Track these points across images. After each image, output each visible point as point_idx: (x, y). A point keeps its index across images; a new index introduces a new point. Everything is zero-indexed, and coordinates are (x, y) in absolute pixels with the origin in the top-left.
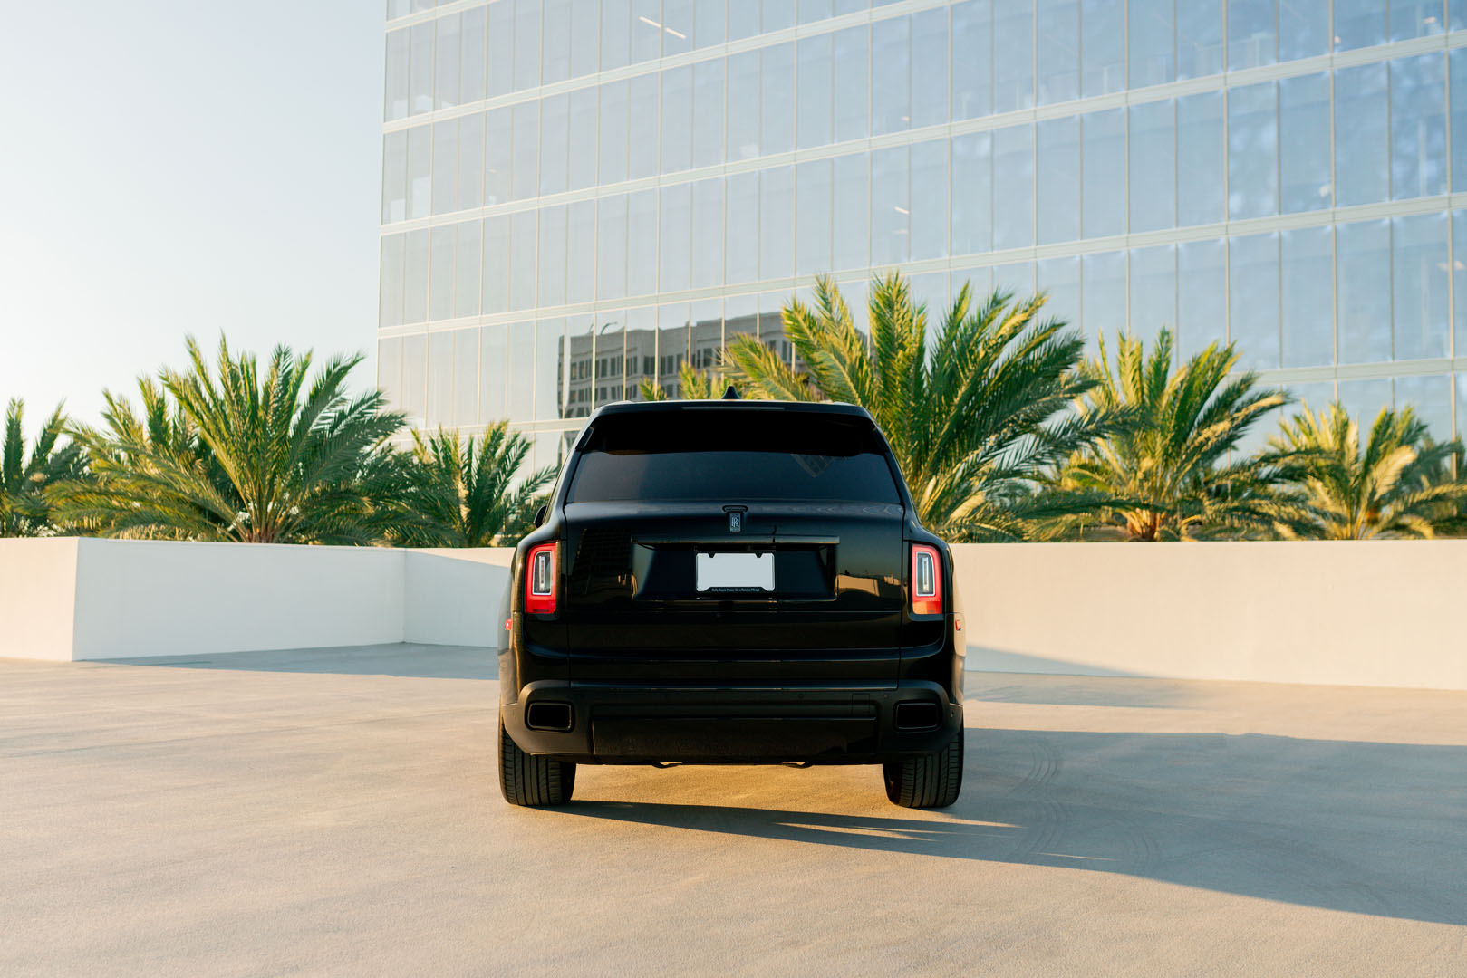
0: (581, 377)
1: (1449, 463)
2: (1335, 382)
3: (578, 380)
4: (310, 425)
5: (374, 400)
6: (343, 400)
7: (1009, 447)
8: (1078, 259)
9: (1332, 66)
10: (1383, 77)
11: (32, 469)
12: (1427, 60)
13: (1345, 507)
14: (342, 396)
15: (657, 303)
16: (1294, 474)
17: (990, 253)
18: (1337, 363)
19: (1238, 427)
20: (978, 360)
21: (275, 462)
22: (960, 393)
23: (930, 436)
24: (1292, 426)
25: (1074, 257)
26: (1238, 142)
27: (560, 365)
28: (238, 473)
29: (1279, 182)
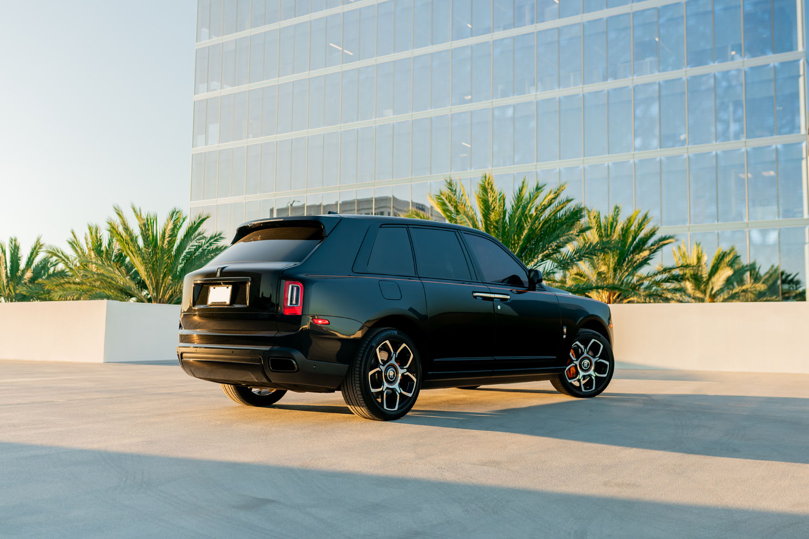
1: (748, 275)
2: (689, 233)
4: (184, 249)
5: (217, 238)
7: (547, 261)
8: (558, 170)
9: (686, 75)
10: (712, 81)
11: (25, 271)
12: (733, 73)
15: (339, 190)
16: (676, 278)
17: (513, 166)
18: (690, 223)
19: (651, 254)
20: (533, 217)
21: (166, 267)
22: (524, 234)
25: (555, 169)
26: (639, 112)
28: (146, 273)
29: (660, 132)
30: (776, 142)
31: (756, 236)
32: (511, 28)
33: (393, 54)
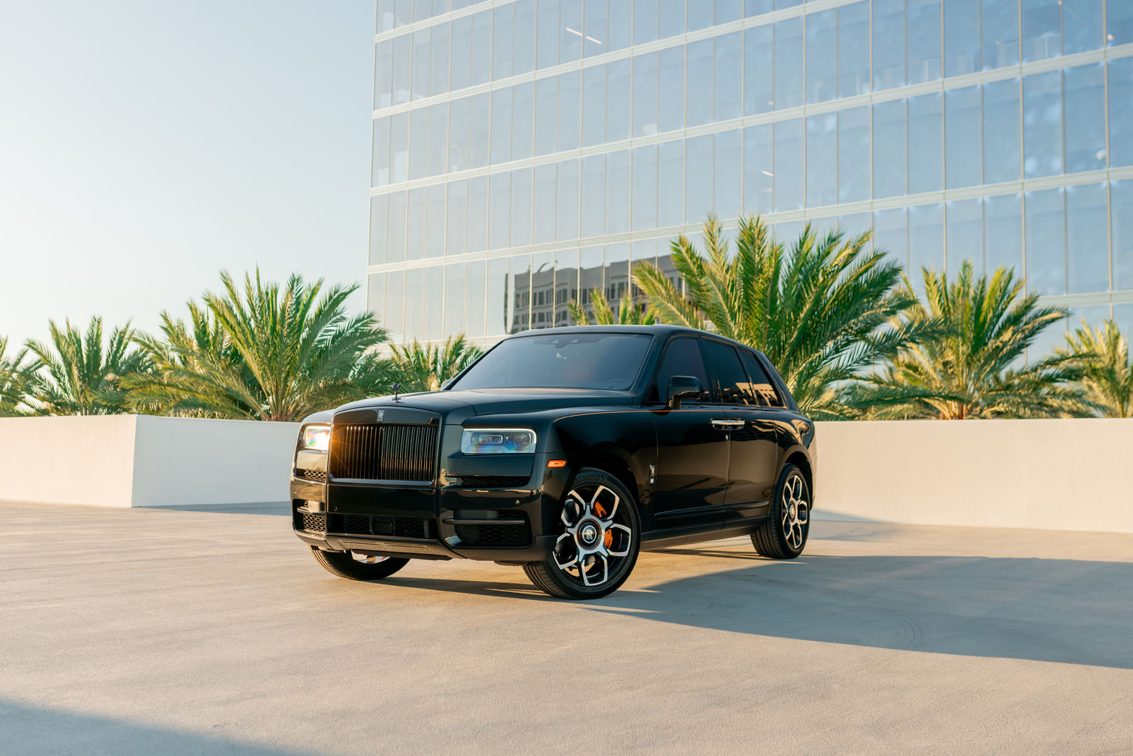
0: (523, 305)
2: (1111, 304)
3: (521, 308)
4: (316, 336)
5: (367, 320)
6: (343, 319)
7: (843, 352)
8: (905, 210)
9: (1105, 57)
11: (106, 370)
13: (1118, 403)
14: (342, 315)
16: (1070, 375)
17: (836, 205)
18: (1112, 290)
19: (1026, 338)
20: (818, 284)
21: (288, 364)
22: (805, 310)
23: (782, 344)
24: (1075, 338)
25: (903, 207)
26: (1031, 119)
27: (506, 296)
28: (261, 372)
29: (1065, 147)
33: (657, 41)
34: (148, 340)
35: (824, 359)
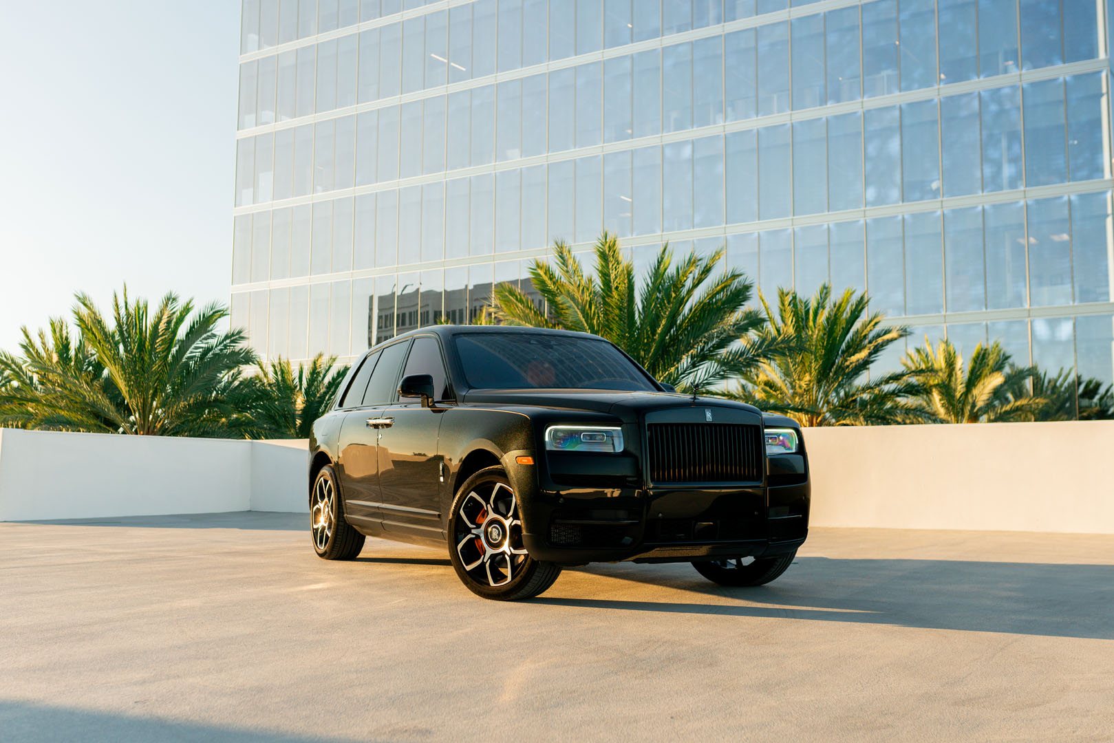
0: (386, 327)
1: (1028, 383)
2: (945, 325)
3: (384, 329)
4: (186, 353)
5: (235, 337)
6: (214, 336)
7: (700, 367)
8: (756, 235)
9: (939, 95)
10: (976, 104)
12: (1006, 91)
13: (953, 417)
14: (213, 332)
15: (444, 266)
16: (912, 390)
17: (691, 230)
18: (946, 311)
21: (157, 380)
22: (662, 325)
24: (915, 356)
25: (754, 232)
26: (872, 149)
27: (370, 318)
28: (127, 389)
29: (902, 179)
30: (1069, 191)
31: (1041, 329)
32: (688, 30)
33: (520, 69)
34: (5, 357)
35: (682, 374)
